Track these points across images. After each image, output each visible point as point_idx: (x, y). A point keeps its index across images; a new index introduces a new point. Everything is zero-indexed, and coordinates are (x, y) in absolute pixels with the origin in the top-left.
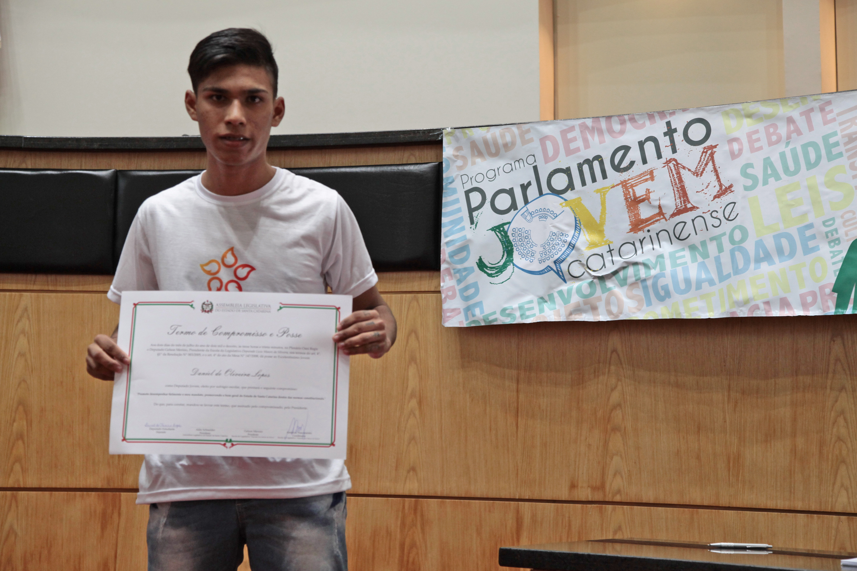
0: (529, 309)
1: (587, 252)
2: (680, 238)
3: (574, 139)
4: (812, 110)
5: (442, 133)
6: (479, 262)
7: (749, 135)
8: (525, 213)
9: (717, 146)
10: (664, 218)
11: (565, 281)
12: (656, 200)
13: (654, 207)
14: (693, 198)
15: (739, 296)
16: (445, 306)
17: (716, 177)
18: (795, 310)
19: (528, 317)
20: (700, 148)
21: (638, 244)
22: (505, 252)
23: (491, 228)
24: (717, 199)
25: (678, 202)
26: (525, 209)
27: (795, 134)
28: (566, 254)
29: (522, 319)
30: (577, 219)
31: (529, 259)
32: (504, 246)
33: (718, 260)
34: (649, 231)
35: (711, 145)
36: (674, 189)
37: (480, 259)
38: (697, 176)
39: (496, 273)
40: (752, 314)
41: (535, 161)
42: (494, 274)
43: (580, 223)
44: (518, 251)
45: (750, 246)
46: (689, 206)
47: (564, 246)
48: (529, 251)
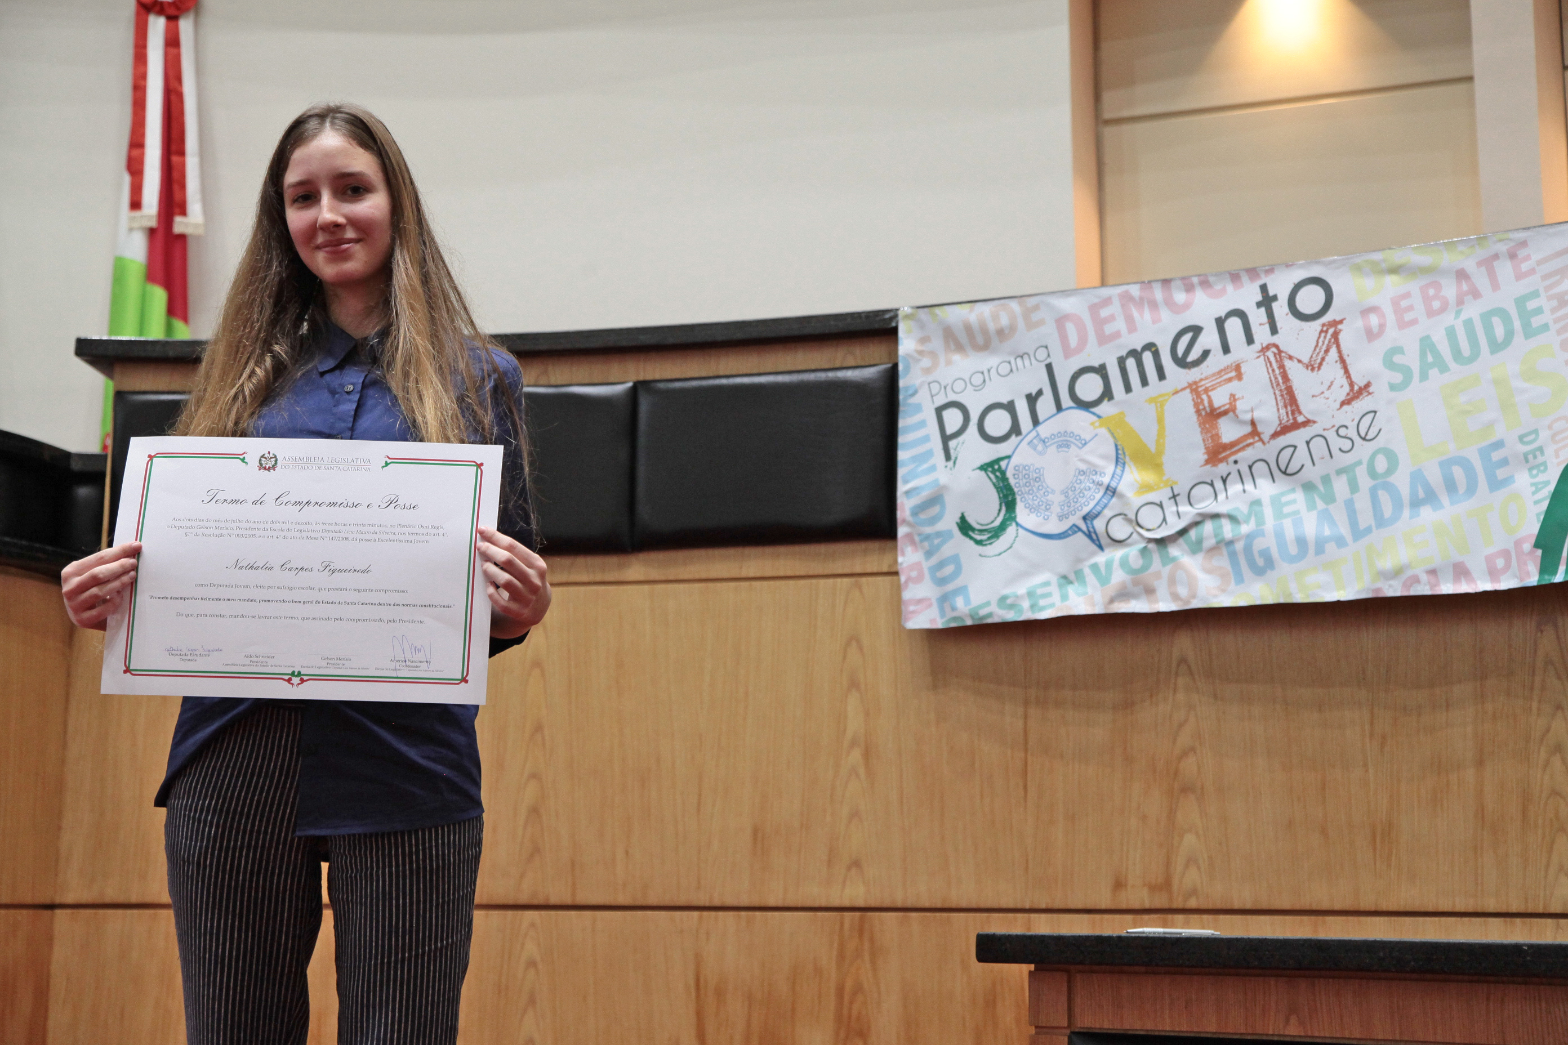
0: (1044, 596)
1: (1136, 500)
2: (1288, 471)
3: (1112, 318)
4: (1496, 256)
5: (896, 316)
6: (961, 522)
7: (1395, 303)
8: (1035, 441)
9: (1344, 322)
10: (1261, 440)
11: (1101, 547)
12: (1246, 412)
13: (1242, 423)
14: (1307, 407)
15: (1387, 563)
16: (907, 595)
17: (1342, 371)
18: (1479, 582)
19: (1043, 609)
20: (1316, 325)
21: (1219, 485)
22: (1003, 505)
23: (979, 465)
24: (1345, 407)
25: (1283, 414)
26: (1034, 434)
27: (1470, 297)
28: (1102, 504)
29: (1033, 612)
30: (1119, 447)
31: (1043, 515)
32: (1001, 495)
33: (1349, 504)
34: (1236, 462)
35: (1334, 321)
36: (1275, 393)
37: (963, 518)
38: (1313, 369)
39: (989, 538)
40: (1409, 590)
41: (1049, 355)
42: (986, 540)
43: (1124, 453)
44: (1024, 502)
45: (1401, 480)
46: (1300, 419)
47: (1099, 491)
48: (1042, 501)
